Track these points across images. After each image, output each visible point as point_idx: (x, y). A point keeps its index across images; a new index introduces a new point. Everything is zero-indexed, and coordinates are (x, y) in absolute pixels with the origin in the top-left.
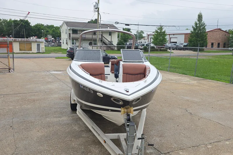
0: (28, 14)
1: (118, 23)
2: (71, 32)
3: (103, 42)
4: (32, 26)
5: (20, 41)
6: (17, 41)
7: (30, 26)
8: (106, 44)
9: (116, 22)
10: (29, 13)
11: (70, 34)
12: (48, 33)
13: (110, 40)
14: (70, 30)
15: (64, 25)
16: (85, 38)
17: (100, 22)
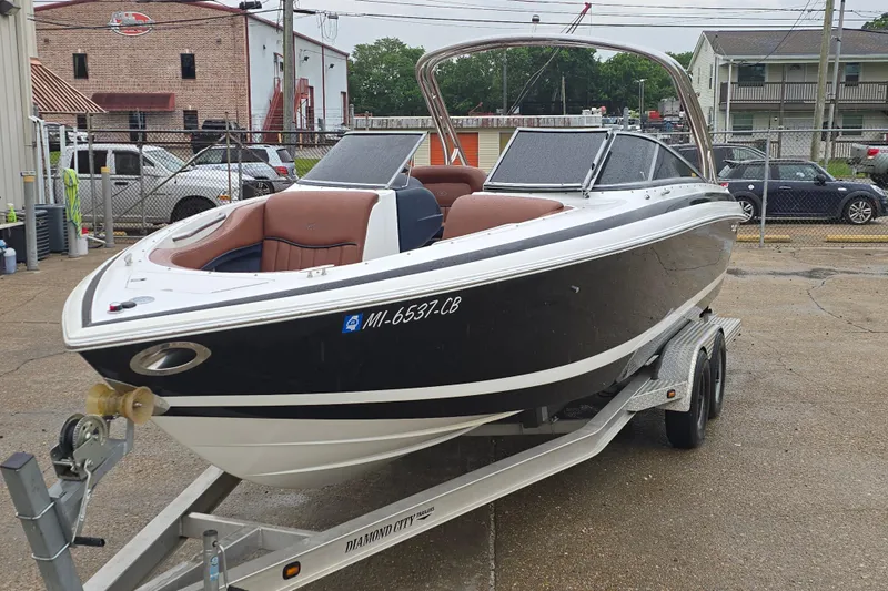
0: (584, 12)
2: (731, 77)
4: (603, 61)
5: (504, 128)
6: (493, 128)
7: (591, 61)
10: (589, 6)
11: (724, 87)
12: (666, 89)
14: (726, 66)
15: (704, 47)
16: (800, 102)
17: (841, 20)
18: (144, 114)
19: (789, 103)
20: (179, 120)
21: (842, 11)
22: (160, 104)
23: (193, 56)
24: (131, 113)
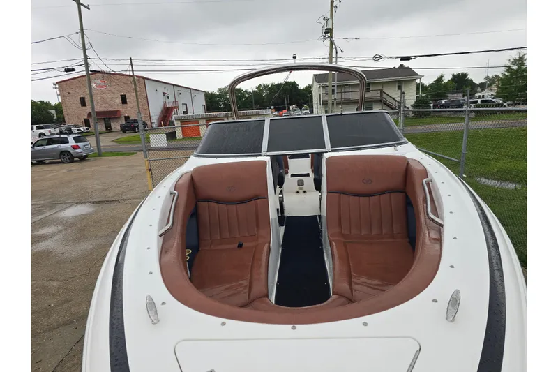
1: (381, 57)
2: (321, 91)
3: (385, 104)
8: (392, 109)
9: (375, 57)
11: (320, 95)
13: (398, 99)
14: (320, 88)
15: (314, 80)
16: (349, 99)
17: (336, 62)
18: (109, 118)
19: (345, 100)
20: (123, 119)
21: (337, 58)
22: (114, 115)
23: (125, 95)
24: (104, 119)
